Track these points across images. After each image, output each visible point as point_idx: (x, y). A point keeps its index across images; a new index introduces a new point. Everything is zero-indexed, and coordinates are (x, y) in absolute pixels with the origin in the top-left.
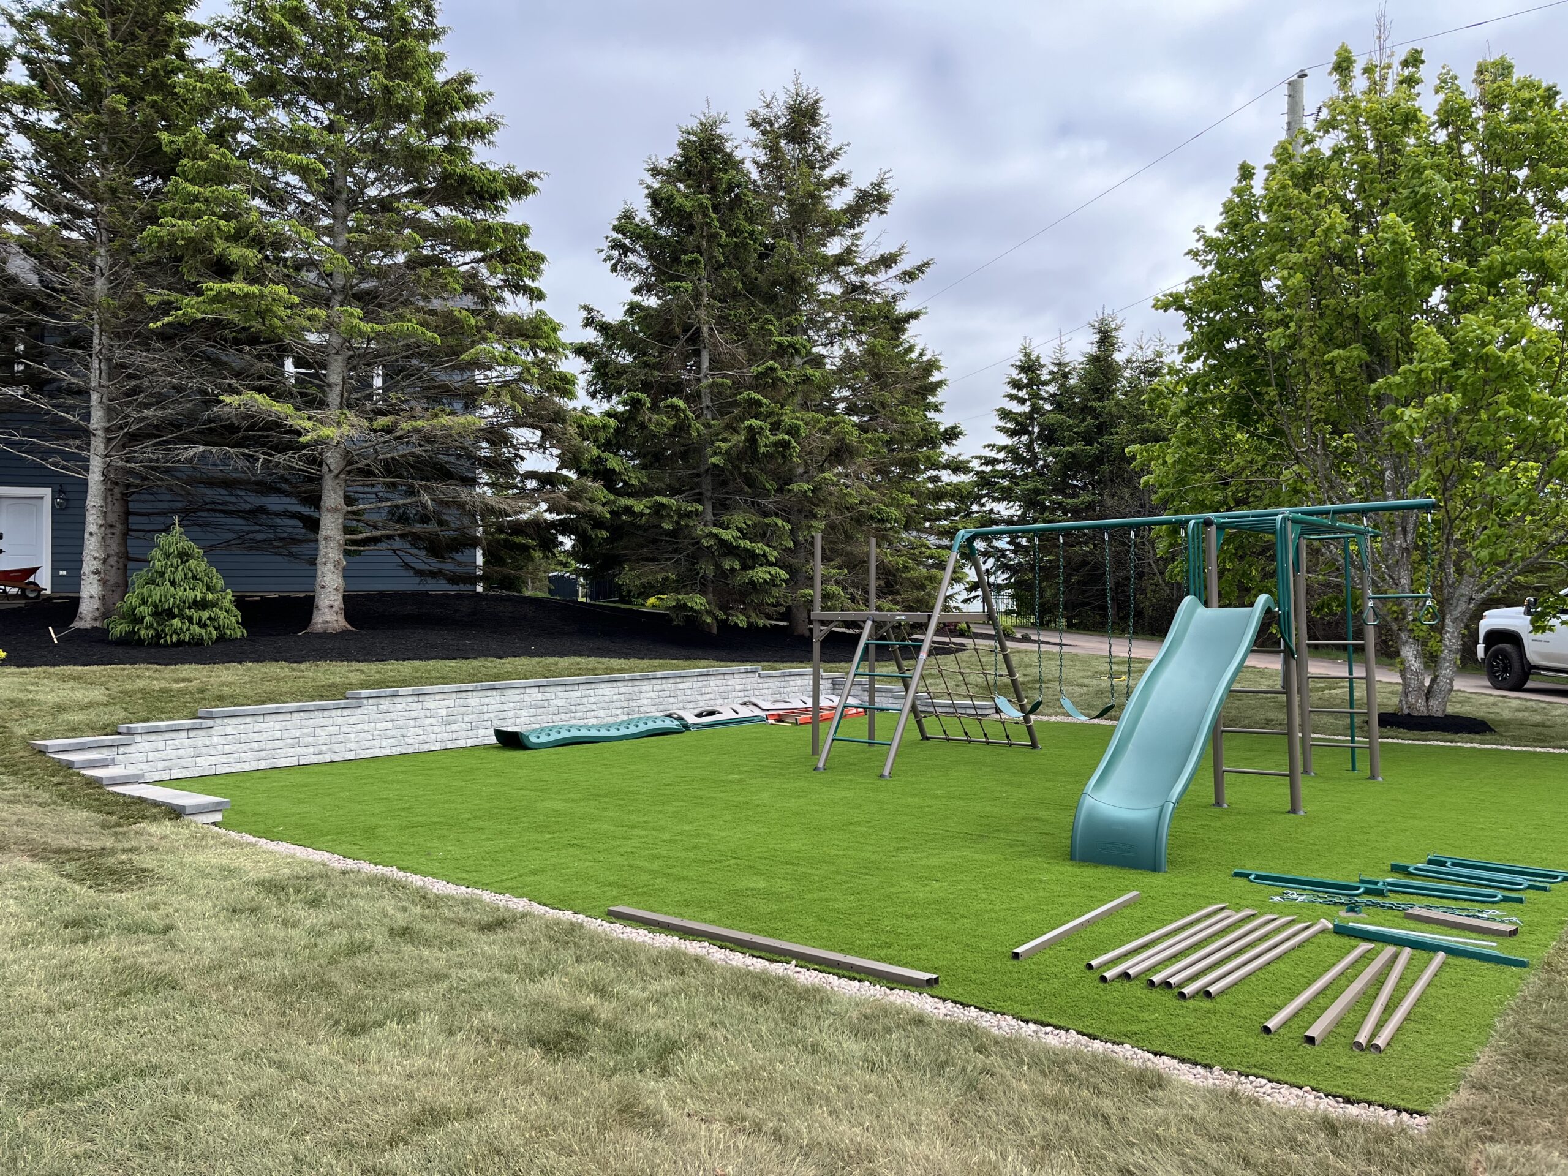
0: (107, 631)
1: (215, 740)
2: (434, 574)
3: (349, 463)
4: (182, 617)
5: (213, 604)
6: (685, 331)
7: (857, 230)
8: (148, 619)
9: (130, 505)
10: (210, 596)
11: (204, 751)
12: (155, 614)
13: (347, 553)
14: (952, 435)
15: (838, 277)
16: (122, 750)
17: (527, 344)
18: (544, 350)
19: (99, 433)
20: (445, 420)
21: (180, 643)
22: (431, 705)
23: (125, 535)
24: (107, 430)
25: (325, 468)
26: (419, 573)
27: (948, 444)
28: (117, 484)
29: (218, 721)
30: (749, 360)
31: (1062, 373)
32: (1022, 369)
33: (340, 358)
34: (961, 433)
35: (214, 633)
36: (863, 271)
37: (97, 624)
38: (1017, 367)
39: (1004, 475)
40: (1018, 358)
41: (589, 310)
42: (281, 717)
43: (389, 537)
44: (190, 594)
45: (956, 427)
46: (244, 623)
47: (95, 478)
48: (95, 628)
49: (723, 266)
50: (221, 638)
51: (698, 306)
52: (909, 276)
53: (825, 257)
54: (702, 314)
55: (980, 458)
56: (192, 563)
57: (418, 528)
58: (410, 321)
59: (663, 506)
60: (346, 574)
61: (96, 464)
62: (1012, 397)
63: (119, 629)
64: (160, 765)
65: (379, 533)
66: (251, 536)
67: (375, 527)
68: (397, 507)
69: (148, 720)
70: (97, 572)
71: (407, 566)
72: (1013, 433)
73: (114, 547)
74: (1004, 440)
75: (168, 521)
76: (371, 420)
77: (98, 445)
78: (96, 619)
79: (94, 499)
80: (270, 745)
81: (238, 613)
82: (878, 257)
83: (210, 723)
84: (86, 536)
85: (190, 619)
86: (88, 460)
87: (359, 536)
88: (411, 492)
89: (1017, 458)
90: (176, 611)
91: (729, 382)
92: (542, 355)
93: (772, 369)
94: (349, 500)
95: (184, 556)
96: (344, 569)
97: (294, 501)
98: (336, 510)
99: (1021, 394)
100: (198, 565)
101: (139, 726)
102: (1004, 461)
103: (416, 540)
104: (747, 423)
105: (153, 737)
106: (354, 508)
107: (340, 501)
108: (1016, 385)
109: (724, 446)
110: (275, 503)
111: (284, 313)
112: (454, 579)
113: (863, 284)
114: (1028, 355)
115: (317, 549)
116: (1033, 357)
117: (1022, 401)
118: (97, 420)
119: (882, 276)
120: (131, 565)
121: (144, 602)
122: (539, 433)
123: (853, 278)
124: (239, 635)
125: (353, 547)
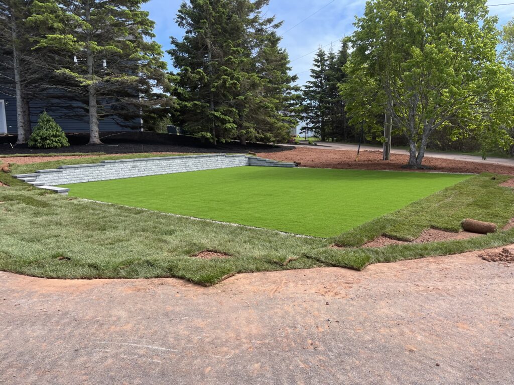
0: (27, 144)
1: (64, 174)
2: (126, 127)
3: (97, 91)
4: (50, 140)
5: (59, 136)
6: (203, 46)
7: (260, 10)
8: (39, 140)
9: (30, 105)
10: (58, 133)
11: (61, 178)
12: (41, 139)
13: (98, 120)
14: (294, 78)
15: (253, 26)
16: (37, 177)
17: (150, 53)
18: (156, 54)
19: (18, 82)
20: (126, 77)
21: (50, 148)
22: (125, 165)
23: (29, 114)
24: (21, 82)
25: (89, 93)
26: (122, 126)
27: (293, 81)
28: (25, 98)
29: (64, 169)
30: (224, 55)
31: (332, 57)
32: (319, 55)
33: (91, 57)
34: (297, 78)
35: (60, 145)
36: (261, 24)
37: (24, 142)
38: (317, 55)
39: (313, 91)
40: (317, 52)
41: (173, 38)
42: (82, 168)
43: (112, 115)
44: (52, 133)
45: (295, 76)
46: (69, 141)
47: (18, 97)
48: (23, 144)
49: (214, 24)
50: (62, 146)
51: (207, 38)
52: (277, 26)
53: (248, 19)
54: (208, 41)
55: (305, 86)
56: (51, 123)
57: (120, 112)
58: (112, 45)
59: (197, 104)
60: (99, 127)
61: (18, 92)
62: (316, 65)
63: (31, 144)
64: (49, 181)
65: (108, 113)
66: (69, 114)
67: (107, 112)
68: (114, 105)
69: (43, 169)
70: (22, 126)
71: (118, 124)
72: (315, 77)
73: (26, 118)
74: (313, 80)
75: (42, 110)
76: (102, 78)
77: (18, 86)
78: (23, 141)
79: (19, 103)
80: (80, 176)
81: (67, 139)
82: (266, 19)
83: (62, 170)
84: (18, 115)
85: (52, 140)
86: (16, 91)
87: (102, 115)
88: (118, 100)
89: (317, 86)
90: (48, 138)
91: (217, 63)
92: (156, 56)
93: (231, 58)
94: (98, 103)
95: (48, 121)
96: (98, 125)
97: (80, 103)
98: (94, 106)
99: (318, 64)
100: (53, 124)
101: (42, 171)
102: (313, 87)
103: (120, 115)
104: (223, 77)
105: (46, 174)
106: (100, 106)
107: (95, 104)
108: (316, 61)
109: (216, 84)
110: (75, 104)
111: (72, 44)
112: (133, 128)
113: (262, 29)
114: (320, 51)
115: (89, 118)
116: (322, 51)
117: (319, 66)
118: (17, 78)
119: (268, 26)
120: (32, 124)
121: (38, 136)
122: (156, 81)
123: (259, 27)
124: (68, 145)
125: (101, 118)
